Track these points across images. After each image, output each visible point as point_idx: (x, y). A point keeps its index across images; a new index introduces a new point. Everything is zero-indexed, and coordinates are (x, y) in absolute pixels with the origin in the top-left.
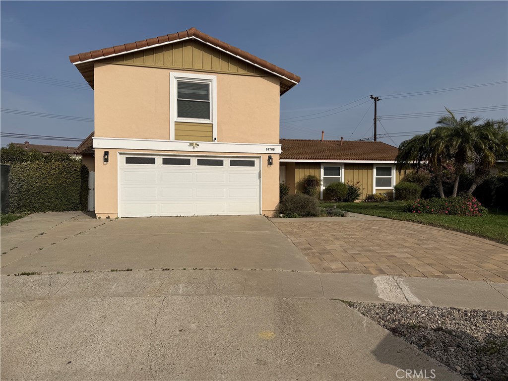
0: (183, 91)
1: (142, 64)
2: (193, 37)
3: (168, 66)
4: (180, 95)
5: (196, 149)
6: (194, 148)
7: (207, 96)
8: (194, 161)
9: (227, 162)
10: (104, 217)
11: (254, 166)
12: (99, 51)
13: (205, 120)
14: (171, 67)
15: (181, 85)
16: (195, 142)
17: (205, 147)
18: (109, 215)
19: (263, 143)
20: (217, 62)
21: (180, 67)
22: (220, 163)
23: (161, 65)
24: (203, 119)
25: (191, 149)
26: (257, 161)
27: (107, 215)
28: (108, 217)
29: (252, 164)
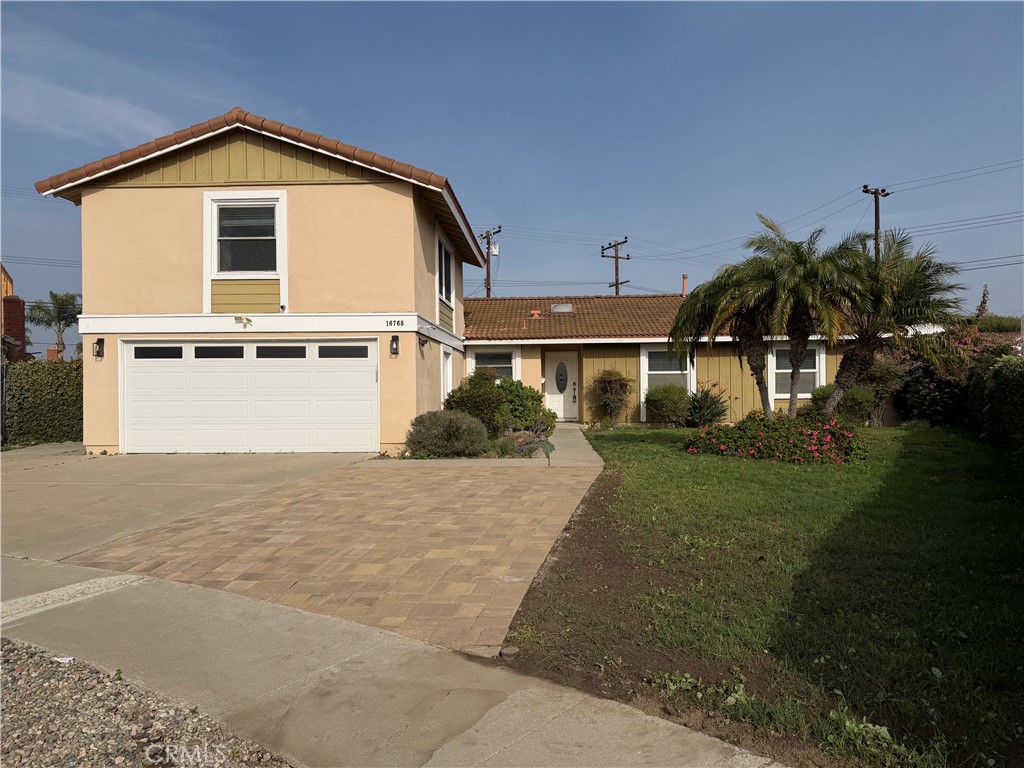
0: (227, 223)
1: (158, 183)
2: (238, 124)
3: (201, 180)
4: (222, 231)
5: (249, 329)
6: (245, 326)
7: (271, 230)
8: (250, 350)
9: (312, 350)
10: (97, 452)
11: (367, 356)
12: (80, 169)
13: (268, 272)
14: (207, 182)
15: (225, 213)
16: (244, 315)
17: (265, 324)
18: (106, 449)
19: (381, 312)
20: (289, 165)
21: (221, 181)
22: (300, 353)
23: (189, 182)
24: (264, 272)
25: (239, 328)
26: (372, 347)
27: (102, 449)
28: (105, 453)
29: (362, 352)
